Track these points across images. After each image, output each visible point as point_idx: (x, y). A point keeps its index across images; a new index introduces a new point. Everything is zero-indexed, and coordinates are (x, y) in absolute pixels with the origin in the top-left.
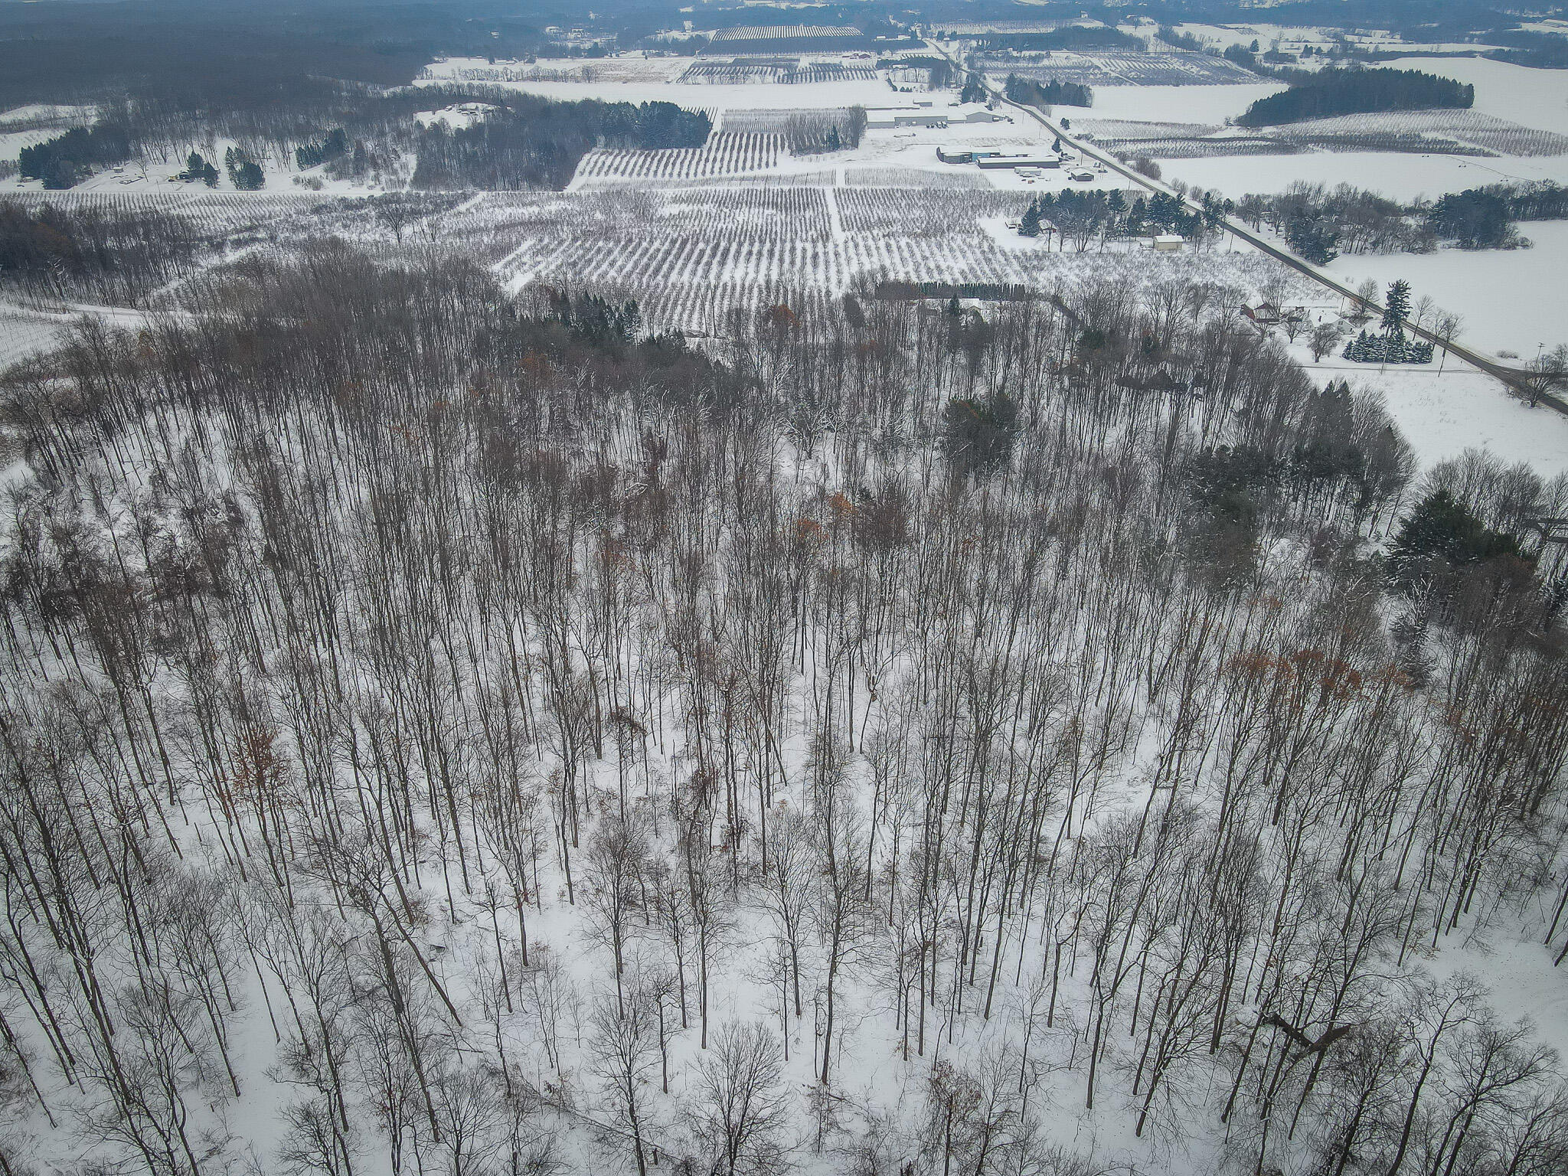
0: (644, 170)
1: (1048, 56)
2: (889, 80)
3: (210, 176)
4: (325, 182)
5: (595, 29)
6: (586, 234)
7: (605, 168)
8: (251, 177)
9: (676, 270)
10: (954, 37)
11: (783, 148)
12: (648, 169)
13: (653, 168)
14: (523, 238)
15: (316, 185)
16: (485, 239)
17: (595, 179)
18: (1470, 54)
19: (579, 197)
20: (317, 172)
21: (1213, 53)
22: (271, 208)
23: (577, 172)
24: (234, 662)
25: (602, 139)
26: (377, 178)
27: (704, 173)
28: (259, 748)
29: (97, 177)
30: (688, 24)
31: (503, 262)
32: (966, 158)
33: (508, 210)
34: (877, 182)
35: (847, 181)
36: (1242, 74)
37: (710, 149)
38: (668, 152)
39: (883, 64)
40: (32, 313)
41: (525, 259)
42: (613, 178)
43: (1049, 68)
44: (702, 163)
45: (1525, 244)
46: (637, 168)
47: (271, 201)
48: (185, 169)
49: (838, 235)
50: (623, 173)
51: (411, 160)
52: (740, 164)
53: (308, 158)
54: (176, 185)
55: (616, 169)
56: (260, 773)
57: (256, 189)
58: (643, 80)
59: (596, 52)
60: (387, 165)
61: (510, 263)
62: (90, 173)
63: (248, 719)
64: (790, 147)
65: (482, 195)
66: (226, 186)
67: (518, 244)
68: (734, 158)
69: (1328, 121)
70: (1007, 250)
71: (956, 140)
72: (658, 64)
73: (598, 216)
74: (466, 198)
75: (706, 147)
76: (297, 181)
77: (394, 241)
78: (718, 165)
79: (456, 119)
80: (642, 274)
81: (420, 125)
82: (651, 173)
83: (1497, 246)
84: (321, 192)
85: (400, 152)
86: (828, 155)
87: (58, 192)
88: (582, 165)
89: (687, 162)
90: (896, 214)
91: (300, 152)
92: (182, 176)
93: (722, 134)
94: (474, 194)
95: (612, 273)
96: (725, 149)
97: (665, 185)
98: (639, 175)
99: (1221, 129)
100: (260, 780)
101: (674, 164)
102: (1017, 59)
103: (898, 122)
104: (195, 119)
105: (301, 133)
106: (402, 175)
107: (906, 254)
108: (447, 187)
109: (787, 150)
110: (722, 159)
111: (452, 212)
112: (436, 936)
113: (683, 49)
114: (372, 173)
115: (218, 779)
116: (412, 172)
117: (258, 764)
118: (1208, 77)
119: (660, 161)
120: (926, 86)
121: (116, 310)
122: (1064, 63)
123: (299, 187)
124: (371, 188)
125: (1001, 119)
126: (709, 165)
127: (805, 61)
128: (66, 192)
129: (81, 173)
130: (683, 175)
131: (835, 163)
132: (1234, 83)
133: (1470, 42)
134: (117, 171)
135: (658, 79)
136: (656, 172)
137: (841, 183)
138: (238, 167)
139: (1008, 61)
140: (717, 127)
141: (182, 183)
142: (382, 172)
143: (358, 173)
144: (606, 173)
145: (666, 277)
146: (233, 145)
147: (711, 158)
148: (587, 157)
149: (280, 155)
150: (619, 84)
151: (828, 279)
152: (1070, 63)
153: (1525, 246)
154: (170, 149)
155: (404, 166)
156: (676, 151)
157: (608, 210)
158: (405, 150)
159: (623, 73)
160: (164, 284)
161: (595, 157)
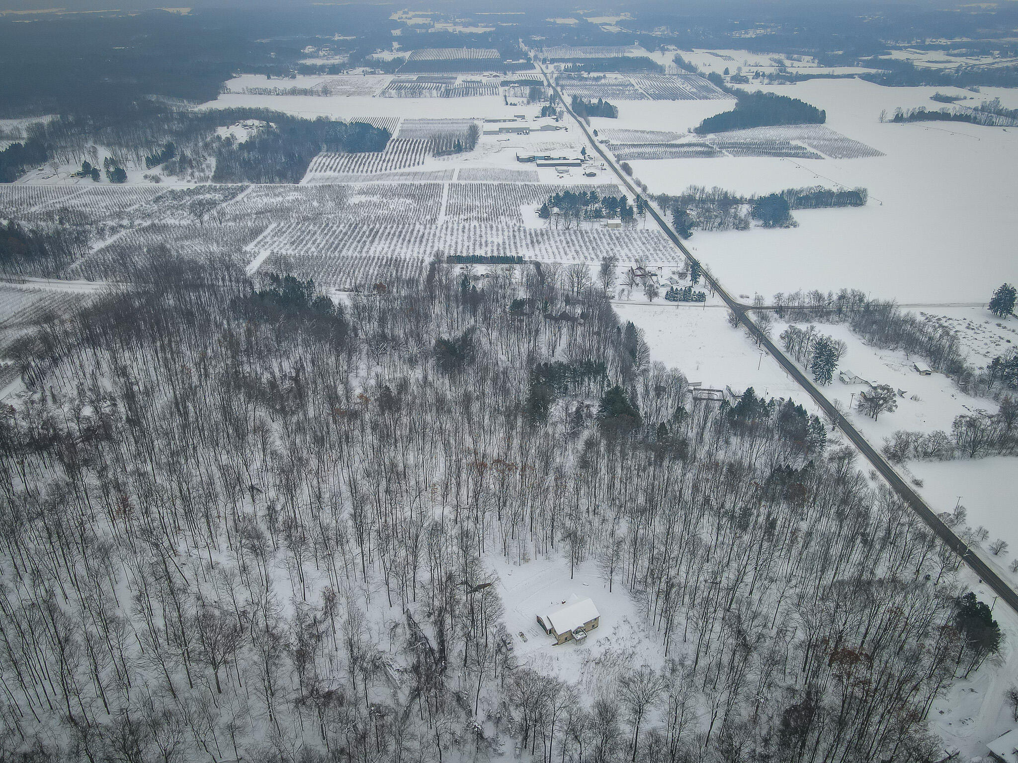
0: (347, 169)
1: (605, 77)
2: (505, 96)
3: (95, 175)
4: (162, 177)
5: (337, 49)
6: (306, 219)
7: (325, 167)
8: (119, 176)
9: (346, 247)
10: (553, 61)
11: (429, 151)
12: (349, 168)
13: (352, 167)
14: (270, 223)
15: (157, 180)
16: (249, 224)
17: (318, 175)
18: (851, 76)
19: (306, 188)
20: (157, 171)
21: (702, 75)
22: (131, 197)
23: (308, 170)
24: (115, 470)
25: (325, 147)
26: (192, 175)
27: (381, 169)
28: (124, 501)
29: (28, 174)
30: (396, 45)
31: (255, 242)
32: (531, 159)
33: (265, 200)
34: (475, 179)
35: (459, 179)
36: (714, 91)
37: (387, 152)
38: (363, 155)
39: (504, 84)
40: (8, 285)
41: (268, 239)
42: (329, 173)
43: (604, 85)
44: (381, 162)
45: (795, 225)
46: (343, 167)
47: (131, 192)
48: (80, 169)
49: (442, 218)
50: (335, 170)
51: (212, 161)
52: (403, 164)
53: (152, 162)
54: (75, 179)
55: (331, 168)
56: (125, 510)
57: (122, 182)
58: (359, 94)
59: (334, 70)
60: (199, 163)
61: (259, 243)
62: (24, 171)
63: (120, 491)
64: (433, 152)
65: (253, 186)
66: (104, 182)
67: (267, 227)
68: (400, 159)
69: (744, 131)
70: (527, 229)
71: (530, 145)
72: (371, 80)
73: (315, 204)
74: (242, 189)
75: (385, 151)
76: (146, 177)
77: (199, 225)
78: (390, 164)
79: (240, 133)
80: (328, 249)
81: (219, 138)
82: (351, 171)
83: (781, 226)
84: (160, 185)
85: (207, 156)
86: (454, 156)
87: (6, 185)
88: (312, 164)
89: (372, 163)
90: (478, 203)
91: (148, 159)
92: (78, 174)
93: (398, 140)
94: (247, 187)
95: (313, 249)
96: (396, 153)
97: (357, 179)
98: (343, 172)
99: (684, 136)
100: (125, 511)
101: (364, 164)
102: (586, 79)
103: (501, 130)
104: (85, 133)
105: (148, 144)
106: (207, 173)
107: (472, 233)
108: (233, 181)
109: (431, 153)
110: (393, 160)
111: (233, 201)
112: (183, 560)
113: (389, 67)
114: (190, 171)
115: (110, 512)
116: (213, 170)
117: (124, 506)
118: (694, 93)
119: (356, 162)
120: (525, 100)
121: (50, 280)
122: (614, 82)
123: (147, 181)
124: (189, 181)
125: (561, 128)
126: (385, 164)
127: (460, 79)
128: (10, 185)
129: (18, 172)
130: (369, 172)
131: (455, 163)
132: (707, 98)
133: (857, 66)
134: (40, 170)
135: (368, 93)
136: (353, 170)
137: (455, 181)
138: (112, 169)
139: (580, 80)
140: (395, 136)
141: (78, 178)
142: (195, 170)
143: (182, 171)
144: (325, 171)
145: (341, 251)
146: (109, 155)
147: (387, 159)
148: (315, 159)
149: (136, 159)
150: (344, 97)
151: (425, 252)
152: (617, 82)
153: (795, 226)
154: (71, 156)
155: (208, 166)
156: (367, 154)
157: (321, 200)
158: (210, 155)
159: (347, 88)
160: (73, 262)
161: (320, 159)
